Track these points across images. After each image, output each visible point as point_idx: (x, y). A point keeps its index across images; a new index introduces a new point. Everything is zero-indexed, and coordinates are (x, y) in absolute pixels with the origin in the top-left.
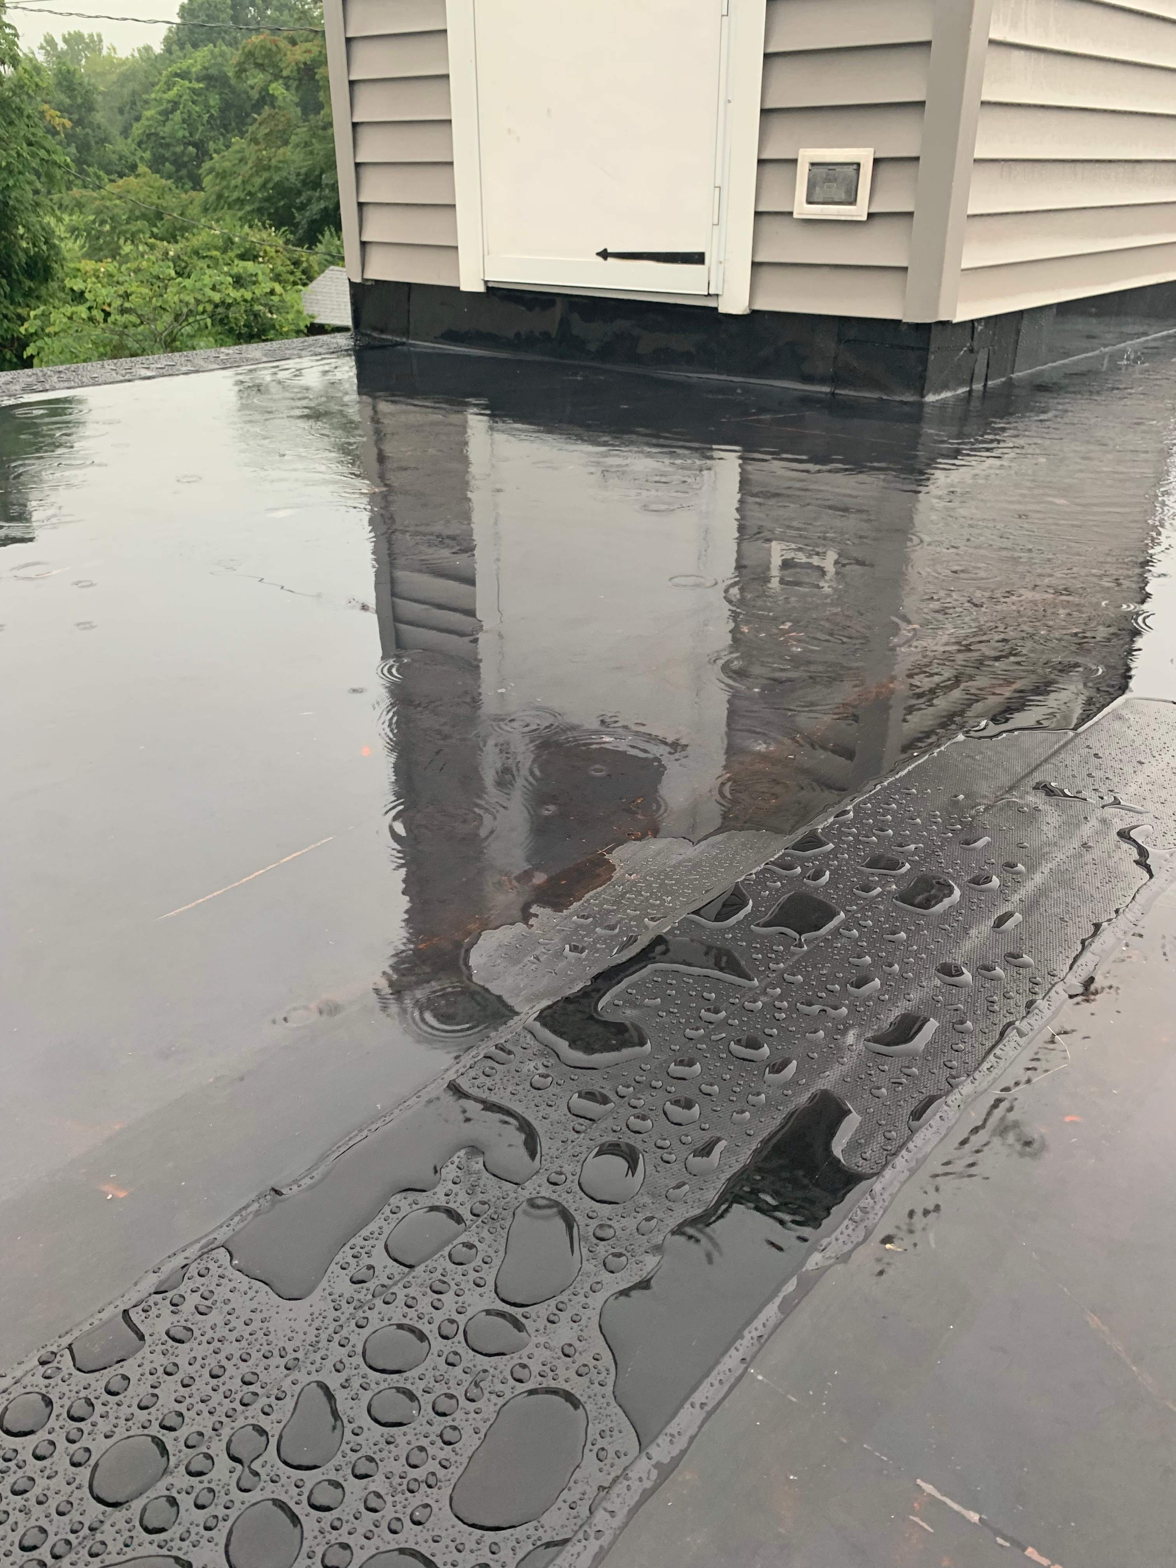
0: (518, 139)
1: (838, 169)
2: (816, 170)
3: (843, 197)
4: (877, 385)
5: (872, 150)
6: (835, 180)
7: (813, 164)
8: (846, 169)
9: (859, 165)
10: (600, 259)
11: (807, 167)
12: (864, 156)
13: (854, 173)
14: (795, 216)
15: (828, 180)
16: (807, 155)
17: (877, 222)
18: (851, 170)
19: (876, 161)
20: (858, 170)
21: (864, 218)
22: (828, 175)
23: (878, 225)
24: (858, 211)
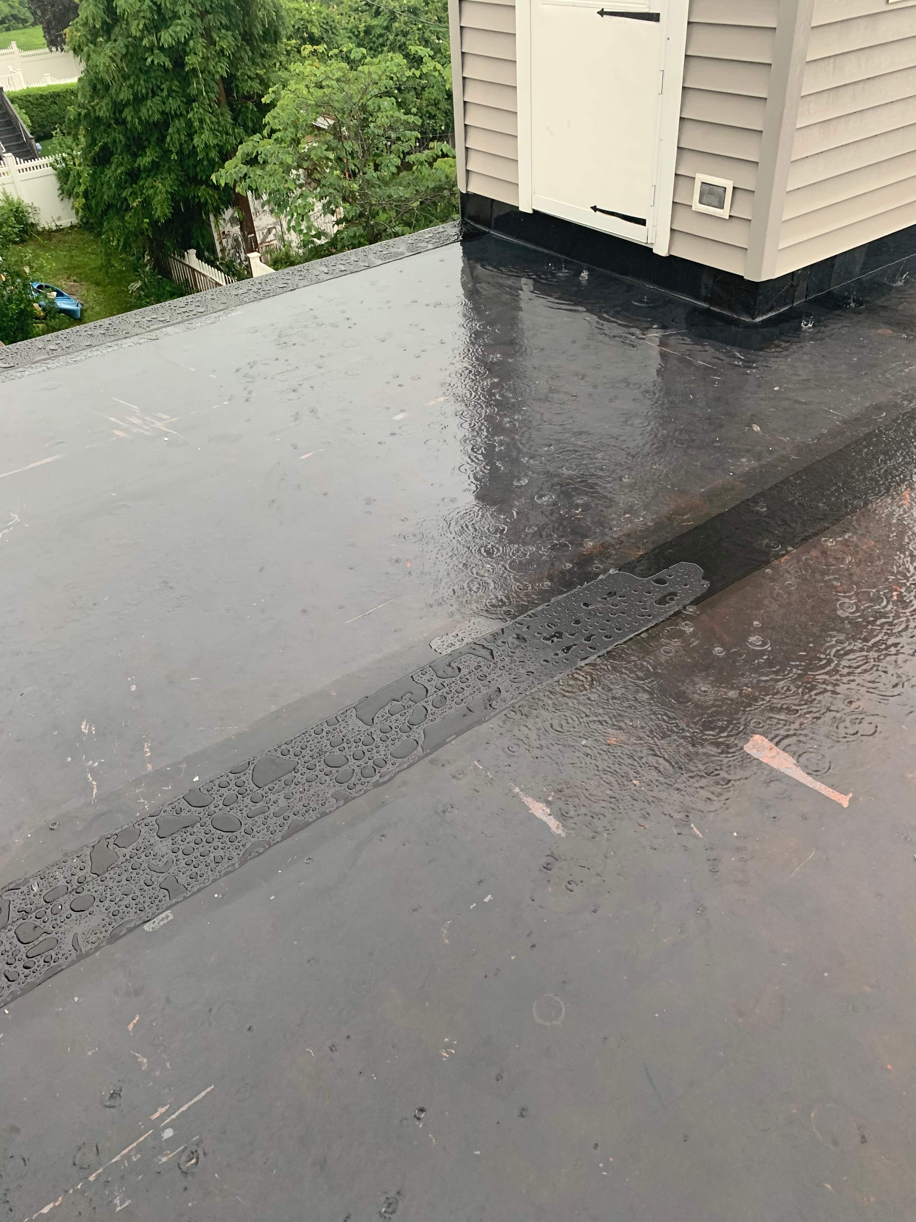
1: (715, 188)
2: (704, 186)
3: (717, 204)
4: (730, 308)
5: (732, 182)
6: (714, 194)
7: (703, 183)
8: (719, 190)
9: (726, 188)
10: (593, 211)
11: (700, 184)
12: (729, 184)
13: (723, 192)
14: (693, 209)
15: (710, 193)
16: (701, 177)
17: (734, 222)
18: (722, 190)
19: (734, 188)
20: (725, 191)
21: (727, 218)
22: (710, 190)
23: (735, 223)
24: (724, 213)
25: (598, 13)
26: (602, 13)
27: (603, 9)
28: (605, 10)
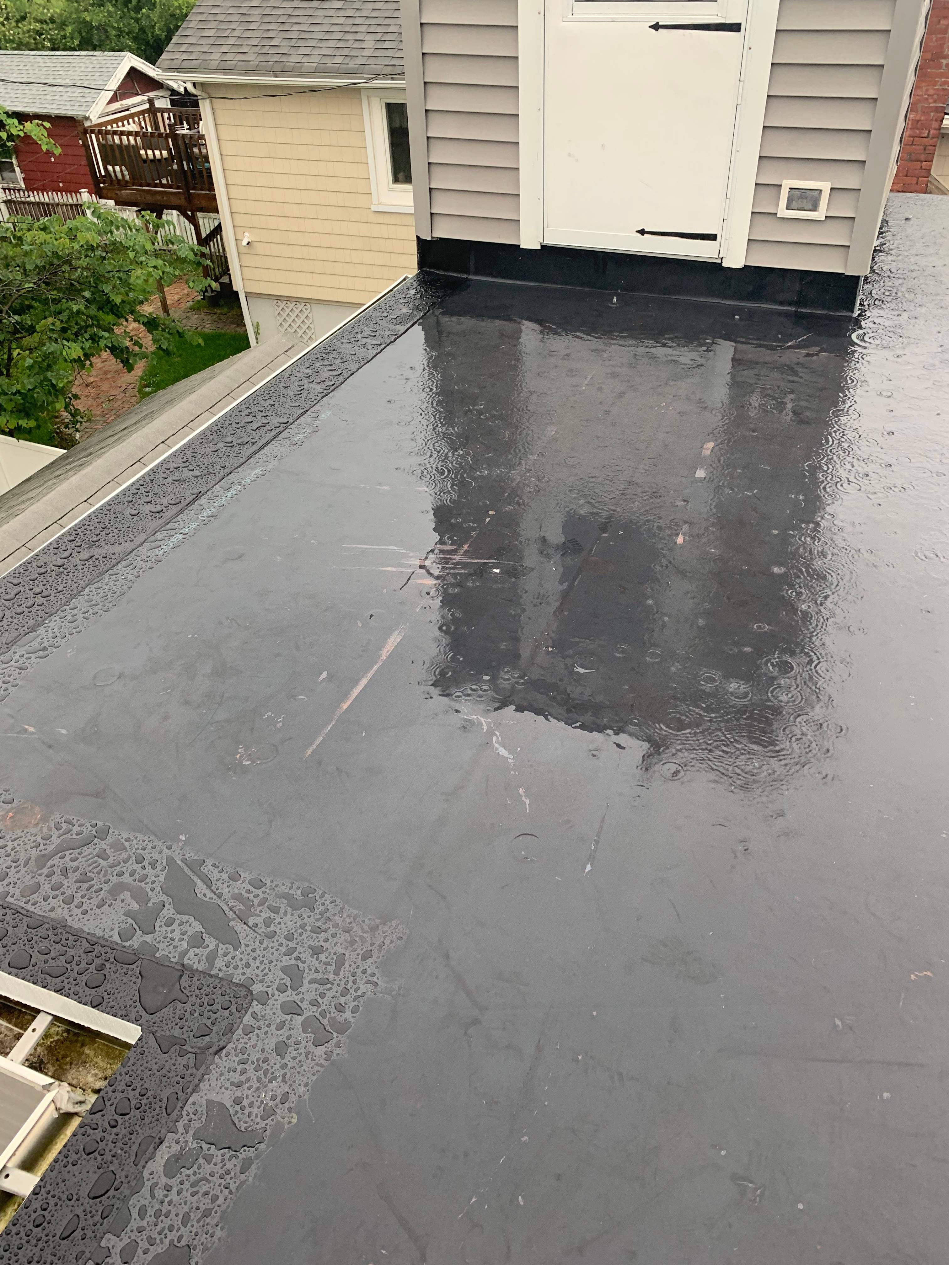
0: (577, 160)
1: (808, 192)
2: (793, 192)
3: (811, 207)
4: (824, 306)
5: (830, 183)
6: (806, 198)
7: (792, 189)
8: (812, 193)
9: (821, 191)
10: (639, 235)
11: (788, 190)
12: (825, 186)
13: (818, 195)
14: (778, 216)
15: (801, 197)
16: (788, 184)
17: (829, 220)
18: (816, 193)
19: (832, 189)
20: (820, 193)
21: (823, 219)
22: (801, 195)
23: (831, 224)
24: (819, 215)
25: (650, 27)
26: (656, 27)
27: (658, 23)
28: (660, 24)
